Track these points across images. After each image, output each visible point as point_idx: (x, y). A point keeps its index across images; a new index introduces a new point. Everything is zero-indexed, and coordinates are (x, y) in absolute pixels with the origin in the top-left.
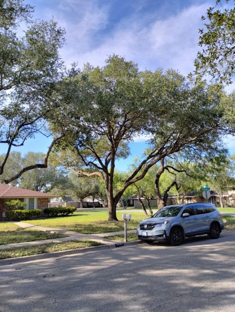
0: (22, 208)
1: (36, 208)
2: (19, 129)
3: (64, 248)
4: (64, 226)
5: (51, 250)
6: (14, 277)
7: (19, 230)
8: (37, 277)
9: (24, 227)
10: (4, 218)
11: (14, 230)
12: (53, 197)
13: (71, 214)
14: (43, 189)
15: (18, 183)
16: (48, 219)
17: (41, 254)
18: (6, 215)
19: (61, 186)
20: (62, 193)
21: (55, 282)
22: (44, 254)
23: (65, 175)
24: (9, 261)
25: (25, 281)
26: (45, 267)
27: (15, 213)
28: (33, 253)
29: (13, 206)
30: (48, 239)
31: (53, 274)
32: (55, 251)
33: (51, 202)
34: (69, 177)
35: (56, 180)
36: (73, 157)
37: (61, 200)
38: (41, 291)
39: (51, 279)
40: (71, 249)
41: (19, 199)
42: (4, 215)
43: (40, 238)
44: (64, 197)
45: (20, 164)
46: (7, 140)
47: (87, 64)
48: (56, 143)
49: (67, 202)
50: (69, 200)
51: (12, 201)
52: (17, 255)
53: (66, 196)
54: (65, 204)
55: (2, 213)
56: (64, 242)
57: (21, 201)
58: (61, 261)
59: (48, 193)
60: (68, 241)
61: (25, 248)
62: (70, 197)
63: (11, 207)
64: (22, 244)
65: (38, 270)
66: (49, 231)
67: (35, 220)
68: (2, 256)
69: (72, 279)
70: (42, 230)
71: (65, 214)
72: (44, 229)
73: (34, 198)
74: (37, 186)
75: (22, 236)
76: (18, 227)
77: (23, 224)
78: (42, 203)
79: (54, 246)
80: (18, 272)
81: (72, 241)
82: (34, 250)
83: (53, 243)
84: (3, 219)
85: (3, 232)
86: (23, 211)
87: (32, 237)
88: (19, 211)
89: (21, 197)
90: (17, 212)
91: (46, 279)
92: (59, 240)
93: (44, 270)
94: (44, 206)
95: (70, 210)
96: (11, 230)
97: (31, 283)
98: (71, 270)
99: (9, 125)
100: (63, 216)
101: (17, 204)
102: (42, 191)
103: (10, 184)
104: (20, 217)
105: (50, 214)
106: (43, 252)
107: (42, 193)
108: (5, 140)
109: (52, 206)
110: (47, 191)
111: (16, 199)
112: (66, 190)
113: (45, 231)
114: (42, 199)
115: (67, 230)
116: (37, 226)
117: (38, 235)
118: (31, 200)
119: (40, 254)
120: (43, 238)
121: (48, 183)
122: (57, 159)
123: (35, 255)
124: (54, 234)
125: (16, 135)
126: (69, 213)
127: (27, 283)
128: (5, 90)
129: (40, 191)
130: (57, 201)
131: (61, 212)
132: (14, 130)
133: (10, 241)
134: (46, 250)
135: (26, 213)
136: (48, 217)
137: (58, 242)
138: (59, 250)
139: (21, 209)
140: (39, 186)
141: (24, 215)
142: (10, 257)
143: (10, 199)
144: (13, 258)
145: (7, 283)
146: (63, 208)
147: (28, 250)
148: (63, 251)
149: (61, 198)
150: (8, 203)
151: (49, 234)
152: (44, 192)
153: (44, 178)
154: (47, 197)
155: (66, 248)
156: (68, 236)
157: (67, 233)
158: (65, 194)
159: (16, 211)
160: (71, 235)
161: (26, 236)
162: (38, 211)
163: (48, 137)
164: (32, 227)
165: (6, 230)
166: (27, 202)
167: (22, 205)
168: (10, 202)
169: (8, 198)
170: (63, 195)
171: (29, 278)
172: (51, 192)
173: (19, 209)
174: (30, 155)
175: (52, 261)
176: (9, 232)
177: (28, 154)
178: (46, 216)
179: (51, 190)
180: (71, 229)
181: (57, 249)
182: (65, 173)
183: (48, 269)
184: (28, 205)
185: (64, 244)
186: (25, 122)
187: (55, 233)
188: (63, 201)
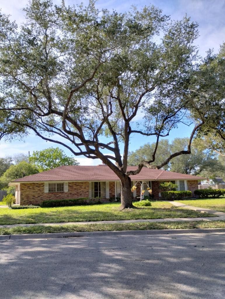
0: (174, 189)
1: (186, 190)
2: (163, 122)
3: (213, 226)
4: (215, 207)
5: (201, 226)
6: (171, 243)
7: (173, 208)
8: (189, 246)
9: (177, 206)
10: (160, 197)
11: (169, 208)
12: (203, 180)
13: (222, 196)
14: (192, 172)
15: (169, 167)
16: (199, 200)
17: (193, 229)
18: (162, 195)
19: (209, 168)
20: (212, 175)
21: (204, 251)
22: (195, 229)
23: (213, 158)
24: (166, 231)
25: (179, 247)
26: (196, 240)
27: (168, 193)
28: (186, 227)
29: (167, 188)
30: (198, 217)
31: (203, 245)
32: (205, 228)
33: (201, 184)
34: (218, 159)
35: (205, 162)
36: (217, 140)
37: (212, 182)
38: (191, 256)
39: (201, 249)
40: (220, 227)
41: (171, 181)
42: (160, 195)
43: (192, 216)
44: (215, 179)
45: (169, 150)
46: (155, 132)
47: (223, 45)
48: (198, 130)
49: (218, 184)
50: (220, 182)
51: (165, 183)
52: (172, 227)
53: (217, 178)
54: (217, 186)
55: (158, 193)
56: (213, 221)
57: (173, 183)
58: (210, 237)
59: (197, 175)
60: (218, 221)
61: (179, 223)
62: (222, 179)
63: (165, 189)
64: (176, 220)
65: (190, 241)
66: (200, 211)
67: (187, 200)
68: (161, 227)
69: (220, 251)
70: (193, 209)
71: (216, 196)
72: (195, 209)
73: (184, 181)
74: (187, 170)
75: (176, 213)
76: (171, 205)
77: (176, 203)
78: (192, 185)
79: (204, 224)
80: (174, 240)
81: (221, 221)
82: (186, 225)
83: (203, 221)
84: (159, 199)
85: (161, 209)
86: (175, 192)
87: (185, 215)
88: (172, 192)
89: (173, 180)
90: (170, 193)
91: (197, 248)
92: (209, 219)
93: (195, 242)
94: (194, 188)
95: (220, 192)
96: (166, 208)
97: (183, 249)
98: (220, 245)
99: (155, 120)
100: (214, 198)
101: (170, 185)
102: (191, 174)
103: (162, 169)
104: (173, 197)
105: (201, 195)
106: (194, 228)
107: (191, 175)
108: (154, 132)
109: (203, 188)
110: (196, 174)
111: (168, 182)
112: (216, 172)
113: (196, 210)
114: (192, 181)
115: (217, 211)
116: (188, 205)
117: (189, 213)
118: (182, 182)
119: (191, 228)
120: (194, 216)
121: (196, 166)
122: (202, 143)
123: (187, 229)
124: (205, 214)
125: (162, 128)
126: (220, 195)
127: (181, 249)
128: (149, 91)
129: (189, 174)
130: (207, 184)
131: (211, 193)
132: (160, 123)
133: (166, 216)
134: (197, 226)
135: (178, 194)
136: (199, 198)
137: (208, 220)
138: (208, 227)
139: (173, 191)
140: (188, 169)
141: (176, 196)
142: (167, 229)
143: (163, 182)
144: (169, 230)
145: (165, 247)
146: (213, 190)
147: (181, 224)
148: (212, 229)
149: (211, 180)
150: (162, 185)
151: (200, 213)
152: (193, 175)
153: (192, 161)
154: (197, 180)
155: (215, 226)
156: (218, 217)
157: (217, 213)
158: (215, 176)
159: (169, 191)
160: (221, 215)
161: (179, 213)
162: (189, 192)
163: (189, 126)
164: (184, 206)
165: (163, 208)
166: (178, 184)
167: (173, 187)
168: (163, 183)
169: (161, 180)
170: (213, 177)
171: (183, 246)
172: (200, 174)
173: (171, 190)
174: (176, 141)
175: (202, 236)
176: (165, 209)
177: (175, 141)
178: (197, 197)
179: (200, 173)
180: (222, 210)
181: (207, 226)
182: (213, 155)
183: (198, 241)
184: (179, 187)
185: (214, 223)
186: (168, 115)
187: (205, 212)
188: (214, 183)
